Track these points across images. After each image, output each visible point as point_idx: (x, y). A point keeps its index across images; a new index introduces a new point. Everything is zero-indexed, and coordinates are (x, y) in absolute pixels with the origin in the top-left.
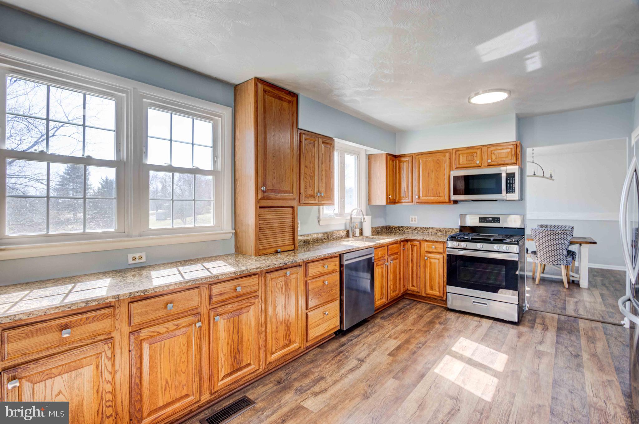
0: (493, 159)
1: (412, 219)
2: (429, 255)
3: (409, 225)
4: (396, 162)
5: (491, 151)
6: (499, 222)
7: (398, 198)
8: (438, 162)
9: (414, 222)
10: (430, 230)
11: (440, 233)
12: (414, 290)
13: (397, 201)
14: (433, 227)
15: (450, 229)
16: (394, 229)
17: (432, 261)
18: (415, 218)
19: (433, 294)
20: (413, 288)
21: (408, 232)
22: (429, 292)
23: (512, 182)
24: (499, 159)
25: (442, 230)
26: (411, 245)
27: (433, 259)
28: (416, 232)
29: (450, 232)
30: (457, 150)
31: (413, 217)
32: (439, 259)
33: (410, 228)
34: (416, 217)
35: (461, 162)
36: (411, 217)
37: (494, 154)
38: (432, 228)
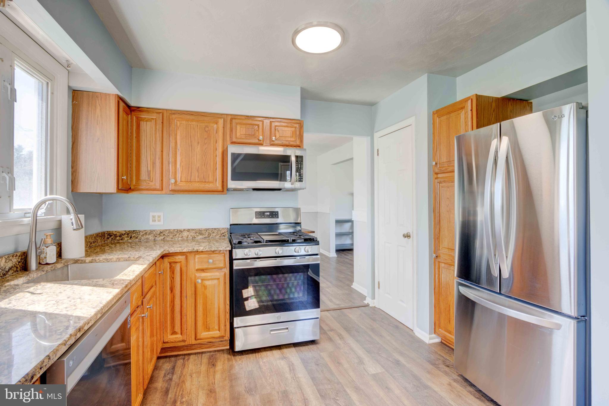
0: (277, 137)
1: (154, 217)
2: (203, 275)
3: (148, 228)
4: (132, 119)
5: (276, 126)
6: (278, 217)
7: (134, 182)
8: (207, 129)
9: (157, 223)
10: (185, 234)
11: (201, 237)
12: (177, 340)
13: (132, 187)
14: (189, 228)
15: (215, 229)
16: (120, 236)
17: (207, 283)
18: (159, 217)
19: (209, 336)
20: (174, 336)
21: (147, 239)
22: (204, 334)
23: (301, 167)
24: (284, 139)
25: (203, 232)
26: (170, 263)
27: (209, 280)
28: (163, 238)
29: (214, 234)
30: (234, 117)
31: (156, 214)
32: (218, 279)
33: (151, 232)
34: (161, 214)
35: (238, 134)
36: (151, 214)
37: (278, 131)
38: (188, 230)
